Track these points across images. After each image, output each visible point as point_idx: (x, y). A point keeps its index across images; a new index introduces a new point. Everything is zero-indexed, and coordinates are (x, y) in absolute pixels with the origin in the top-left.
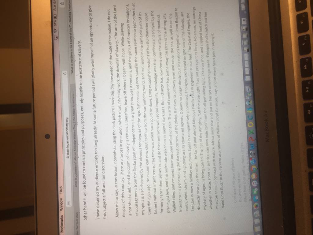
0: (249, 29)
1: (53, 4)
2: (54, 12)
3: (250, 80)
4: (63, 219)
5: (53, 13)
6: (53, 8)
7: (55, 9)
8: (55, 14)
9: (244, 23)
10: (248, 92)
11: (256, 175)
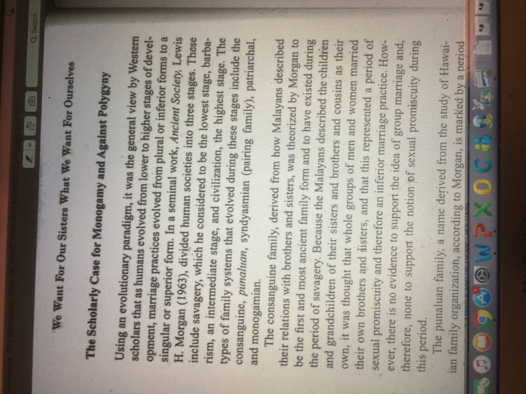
10: (481, 88)
11: (487, 339)
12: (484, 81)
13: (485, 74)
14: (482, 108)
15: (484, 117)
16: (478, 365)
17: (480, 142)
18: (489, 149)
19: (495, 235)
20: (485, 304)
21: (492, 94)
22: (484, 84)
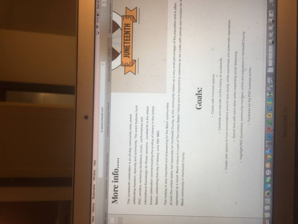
0: (275, 21)
1: (97, 3)
2: (97, 10)
3: (273, 72)
4: (95, 187)
5: (97, 12)
6: (97, 6)
7: (98, 8)
8: (98, 12)
9: (271, 15)
10: (270, 84)
11: (270, 164)
12: (270, 81)
13: (271, 79)
14: (270, 90)
15: (270, 93)
16: (267, 172)
17: (269, 101)
18: (272, 103)
19: (273, 131)
20: (269, 153)
21: (273, 85)
22: (271, 82)
